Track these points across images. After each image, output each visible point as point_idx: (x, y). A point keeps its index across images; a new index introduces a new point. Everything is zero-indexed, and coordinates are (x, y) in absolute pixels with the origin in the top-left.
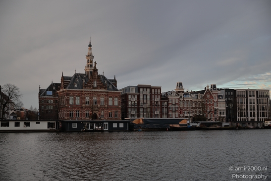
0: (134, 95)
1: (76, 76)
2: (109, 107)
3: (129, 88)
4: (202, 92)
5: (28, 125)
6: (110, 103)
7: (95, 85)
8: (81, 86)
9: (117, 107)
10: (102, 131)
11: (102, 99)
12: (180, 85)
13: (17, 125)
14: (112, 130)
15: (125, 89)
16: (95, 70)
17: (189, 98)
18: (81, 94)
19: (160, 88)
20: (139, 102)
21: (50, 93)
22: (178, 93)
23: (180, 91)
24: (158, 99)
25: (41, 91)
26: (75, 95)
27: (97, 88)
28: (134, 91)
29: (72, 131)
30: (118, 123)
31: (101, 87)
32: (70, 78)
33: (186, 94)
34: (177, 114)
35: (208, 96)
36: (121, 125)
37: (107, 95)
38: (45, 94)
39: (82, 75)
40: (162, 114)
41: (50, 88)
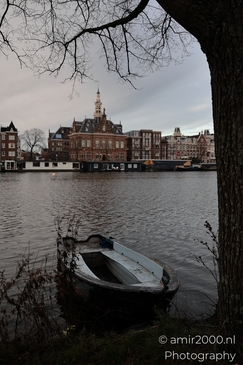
0: (137, 139)
1: (86, 121)
2: (117, 150)
3: (133, 132)
4: (197, 137)
5: (56, 165)
6: (117, 146)
7: (104, 129)
8: (91, 130)
9: (123, 150)
10: (119, 171)
11: (110, 142)
12: (178, 130)
13: (47, 165)
14: (127, 170)
15: (129, 133)
16: (104, 116)
17: (186, 142)
18: (92, 138)
19: (160, 133)
20: (141, 145)
21: (59, 136)
22: (176, 137)
23: (178, 136)
24: (158, 143)
25: (50, 135)
26: (86, 139)
27: (106, 132)
28: (137, 136)
29: (94, 171)
30: (133, 164)
31: (109, 132)
32: (81, 123)
33: (183, 138)
34: (175, 156)
35: (202, 140)
36: (135, 166)
37: (115, 139)
38: (55, 137)
39: (91, 120)
40: (161, 156)
41: (59, 132)
